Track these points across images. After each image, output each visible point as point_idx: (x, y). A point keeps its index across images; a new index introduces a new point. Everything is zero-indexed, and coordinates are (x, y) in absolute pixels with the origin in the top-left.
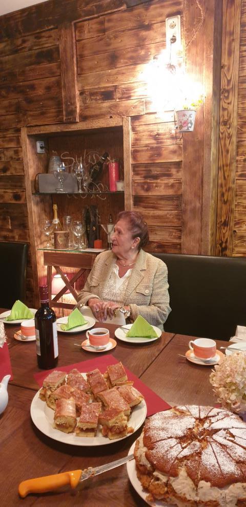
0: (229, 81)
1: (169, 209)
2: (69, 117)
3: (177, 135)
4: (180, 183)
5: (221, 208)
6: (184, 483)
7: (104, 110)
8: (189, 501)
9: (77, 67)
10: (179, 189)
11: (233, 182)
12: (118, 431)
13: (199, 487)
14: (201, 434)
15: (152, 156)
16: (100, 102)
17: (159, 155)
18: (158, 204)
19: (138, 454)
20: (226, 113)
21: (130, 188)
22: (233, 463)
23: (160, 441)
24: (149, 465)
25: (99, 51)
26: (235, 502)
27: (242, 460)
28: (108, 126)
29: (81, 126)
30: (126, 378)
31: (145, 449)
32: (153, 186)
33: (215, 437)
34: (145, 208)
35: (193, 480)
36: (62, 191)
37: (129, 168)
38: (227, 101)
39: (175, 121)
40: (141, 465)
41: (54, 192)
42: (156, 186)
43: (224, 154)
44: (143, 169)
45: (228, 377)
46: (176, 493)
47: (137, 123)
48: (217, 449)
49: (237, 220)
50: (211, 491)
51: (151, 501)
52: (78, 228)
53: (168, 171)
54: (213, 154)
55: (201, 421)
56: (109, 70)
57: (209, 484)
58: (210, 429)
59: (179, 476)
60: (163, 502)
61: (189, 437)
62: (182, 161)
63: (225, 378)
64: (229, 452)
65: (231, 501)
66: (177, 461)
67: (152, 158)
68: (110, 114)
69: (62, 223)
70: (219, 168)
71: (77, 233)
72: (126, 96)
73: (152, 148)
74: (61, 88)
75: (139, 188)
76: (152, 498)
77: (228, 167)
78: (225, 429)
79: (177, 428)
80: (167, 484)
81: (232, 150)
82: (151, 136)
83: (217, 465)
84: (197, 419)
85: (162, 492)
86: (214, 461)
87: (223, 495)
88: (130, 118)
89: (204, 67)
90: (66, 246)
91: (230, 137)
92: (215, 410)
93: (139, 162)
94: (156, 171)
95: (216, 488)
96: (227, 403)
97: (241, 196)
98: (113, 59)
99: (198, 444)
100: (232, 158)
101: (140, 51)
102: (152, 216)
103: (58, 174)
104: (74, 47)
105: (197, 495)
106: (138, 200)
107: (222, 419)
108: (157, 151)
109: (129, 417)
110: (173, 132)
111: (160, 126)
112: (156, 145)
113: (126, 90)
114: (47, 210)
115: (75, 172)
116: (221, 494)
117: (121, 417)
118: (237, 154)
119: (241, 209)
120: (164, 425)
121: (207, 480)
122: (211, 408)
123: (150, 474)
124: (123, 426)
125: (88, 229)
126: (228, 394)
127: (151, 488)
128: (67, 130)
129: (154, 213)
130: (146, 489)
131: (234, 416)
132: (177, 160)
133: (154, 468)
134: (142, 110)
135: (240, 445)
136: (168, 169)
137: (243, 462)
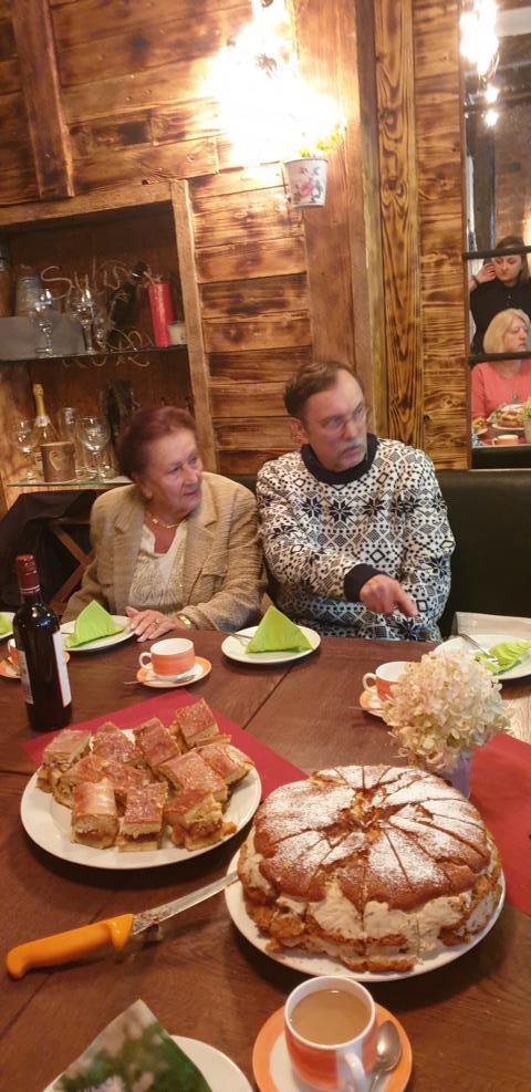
0: (394, 91)
2: (52, 187)
3: (293, 215)
4: (306, 320)
5: (396, 368)
6: (336, 910)
7: (128, 167)
8: (348, 940)
9: (59, 70)
10: (304, 333)
11: (418, 313)
12: (203, 832)
13: (365, 914)
14: (368, 816)
15: (241, 264)
16: (117, 149)
17: (257, 261)
18: (262, 369)
19: (245, 870)
20: (392, 162)
21: (198, 337)
22: (431, 863)
23: (287, 837)
24: (268, 887)
25: (105, 30)
26: (436, 933)
27: (446, 855)
28: (140, 203)
29: (79, 206)
30: (216, 728)
31: (259, 858)
32: (248, 330)
33: (393, 819)
34: (236, 379)
35: (355, 902)
36: (49, 352)
37: (194, 293)
38: (392, 136)
39: (284, 185)
40: (253, 889)
41: (32, 356)
42: (255, 331)
43: (394, 251)
44: (226, 293)
45: (417, 705)
46: (322, 930)
47: (203, 193)
48: (397, 840)
49: (429, 392)
50: (389, 917)
51: (275, 951)
52: (94, 432)
53: (279, 295)
54: (372, 254)
55: (367, 793)
56: (131, 73)
57: (385, 906)
58: (384, 806)
59: (327, 898)
60: (300, 951)
61: (343, 824)
62: (305, 273)
63: (411, 707)
64: (422, 843)
65: (430, 931)
66: (321, 871)
67: (242, 269)
68: (140, 174)
69: (56, 426)
70: (386, 284)
71: (93, 443)
72: (175, 132)
73: (240, 248)
74: (26, 121)
75: (219, 337)
76: (277, 946)
77: (405, 280)
78: (413, 804)
79: (319, 811)
80: (304, 917)
81: (411, 243)
82: (235, 220)
83: (399, 870)
84: (358, 790)
85: (296, 933)
86: (393, 864)
87: (413, 923)
88: (186, 182)
89: (339, 60)
90: (70, 474)
91: (404, 213)
92: (394, 772)
93: (215, 280)
94: (251, 297)
95: (399, 911)
96: (418, 757)
97: (435, 340)
98: (138, 48)
99: (361, 835)
100: (411, 261)
101: (196, 28)
102: (251, 396)
103: (39, 316)
104: (48, 23)
105: (363, 928)
106: (219, 363)
107: (408, 785)
108: (250, 253)
109: (225, 804)
110: (283, 209)
111: (254, 198)
112: (246, 241)
113: (173, 120)
114: (22, 396)
115: (75, 309)
116: (409, 922)
117: (209, 804)
118: (422, 252)
119: (436, 368)
120: (295, 809)
121: (381, 898)
122: (386, 767)
123: (270, 903)
124: (213, 822)
125: (116, 434)
126: (418, 738)
127: (274, 927)
128: (49, 216)
129: (255, 390)
130: (265, 932)
131: (432, 778)
132: (296, 271)
133: (278, 889)
134: (212, 163)
135: (443, 830)
136: (278, 291)
137: (449, 860)
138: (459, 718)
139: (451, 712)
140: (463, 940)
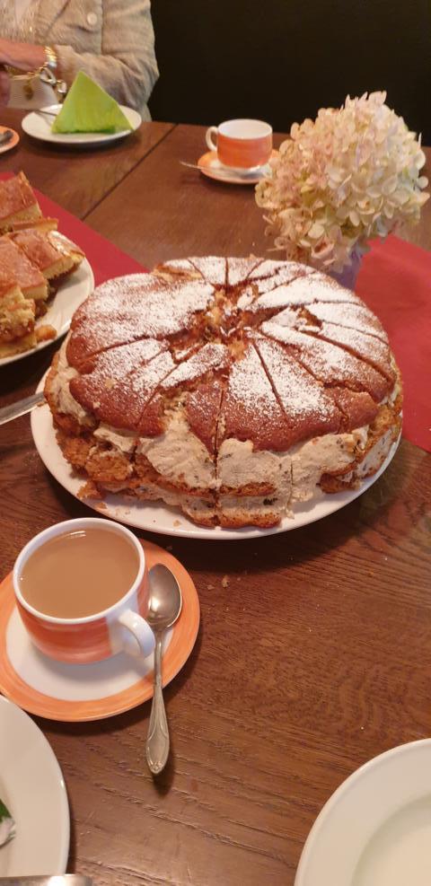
6: (179, 449)
8: (194, 489)
12: (8, 337)
13: (220, 456)
14: (230, 322)
19: (53, 389)
22: (317, 389)
23: (112, 347)
24: (82, 414)
26: (316, 477)
27: (340, 377)
30: (37, 209)
31: (71, 373)
33: (266, 326)
35: (205, 440)
40: (62, 415)
45: (305, 176)
46: (158, 474)
48: (272, 356)
50: (255, 460)
51: (92, 497)
55: (231, 291)
57: (248, 445)
58: (255, 309)
59: (167, 432)
60: (126, 497)
61: (195, 332)
63: (298, 180)
64: (306, 361)
65: (308, 477)
66: (159, 396)
76: (95, 492)
78: (294, 308)
79: (162, 313)
80: (132, 456)
83: (272, 396)
84: (218, 287)
85: (120, 476)
86: (260, 387)
87: (286, 467)
92: (269, 265)
95: (266, 452)
96: (300, 249)
99: (220, 347)
105: (215, 474)
107: (288, 283)
109: (44, 305)
116: (280, 465)
117: (16, 299)
120: (128, 309)
121: (244, 436)
122: (258, 260)
123: (86, 434)
124: (21, 324)
126: (303, 224)
127: (90, 467)
130: (79, 472)
131: (318, 276)
133: (97, 418)
135: (335, 343)
137: (343, 384)
138: (362, 197)
139: (353, 186)
140: (350, 487)
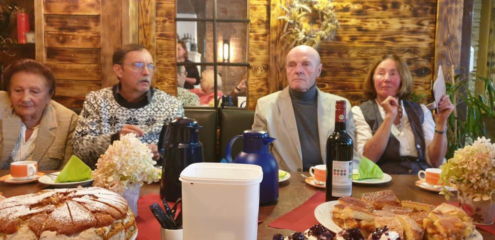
1: (88, 62)
4: (99, 37)
6: (22, 237)
10: (98, 42)
11: (154, 42)
13: (41, 237)
15: (67, 8)
17: (76, 7)
18: (76, 57)
21: (42, 40)
22: (88, 213)
27: (99, 210)
32: (69, 38)
33: (76, 199)
34: (61, 61)
35: (35, 232)
37: (41, 18)
42: (73, 39)
43: (144, 13)
44: (58, 20)
48: (73, 206)
49: (158, 77)
50: (56, 238)
53: (86, 24)
54: (132, 11)
55: (66, 194)
57: (55, 232)
58: (73, 196)
59: (19, 231)
61: (44, 203)
62: (99, 16)
64: (87, 206)
66: (19, 219)
67: (68, 10)
70: (140, 27)
75: (53, 40)
77: (148, 26)
78: (90, 195)
81: (152, 10)
83: (69, 217)
93: (52, 13)
94: (72, 23)
95: (63, 235)
97: (162, 54)
99: (52, 206)
100: (151, 18)
102: (68, 70)
106: (52, 53)
108: (73, 2)
118: (157, 15)
119: (162, 67)
120: (17, 200)
121: (52, 229)
129: (70, 67)
132: (96, 14)
135: (101, 202)
136: (86, 22)
137: (99, 212)
138: (128, 166)
139: (123, 162)
